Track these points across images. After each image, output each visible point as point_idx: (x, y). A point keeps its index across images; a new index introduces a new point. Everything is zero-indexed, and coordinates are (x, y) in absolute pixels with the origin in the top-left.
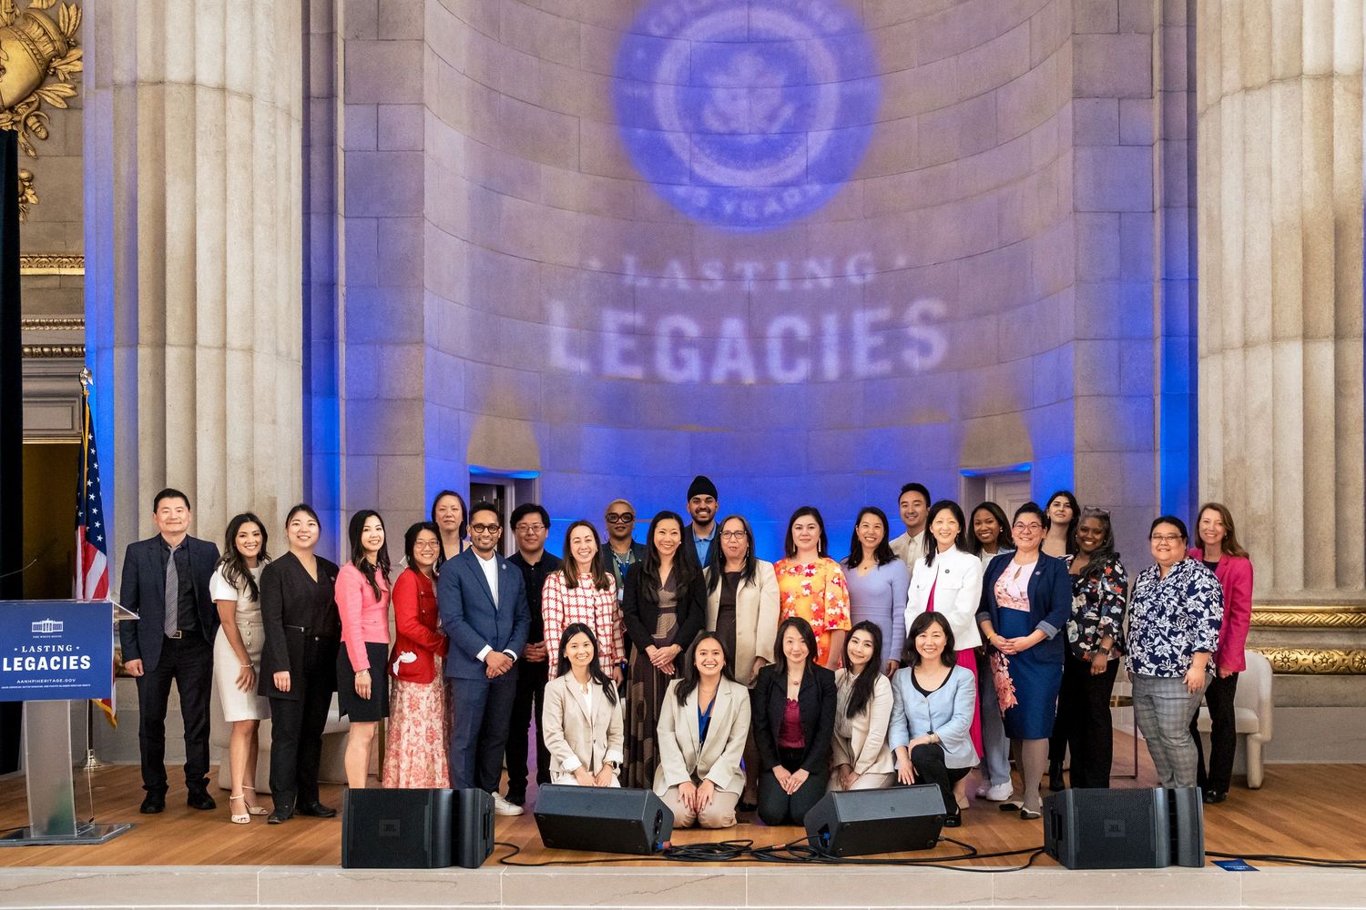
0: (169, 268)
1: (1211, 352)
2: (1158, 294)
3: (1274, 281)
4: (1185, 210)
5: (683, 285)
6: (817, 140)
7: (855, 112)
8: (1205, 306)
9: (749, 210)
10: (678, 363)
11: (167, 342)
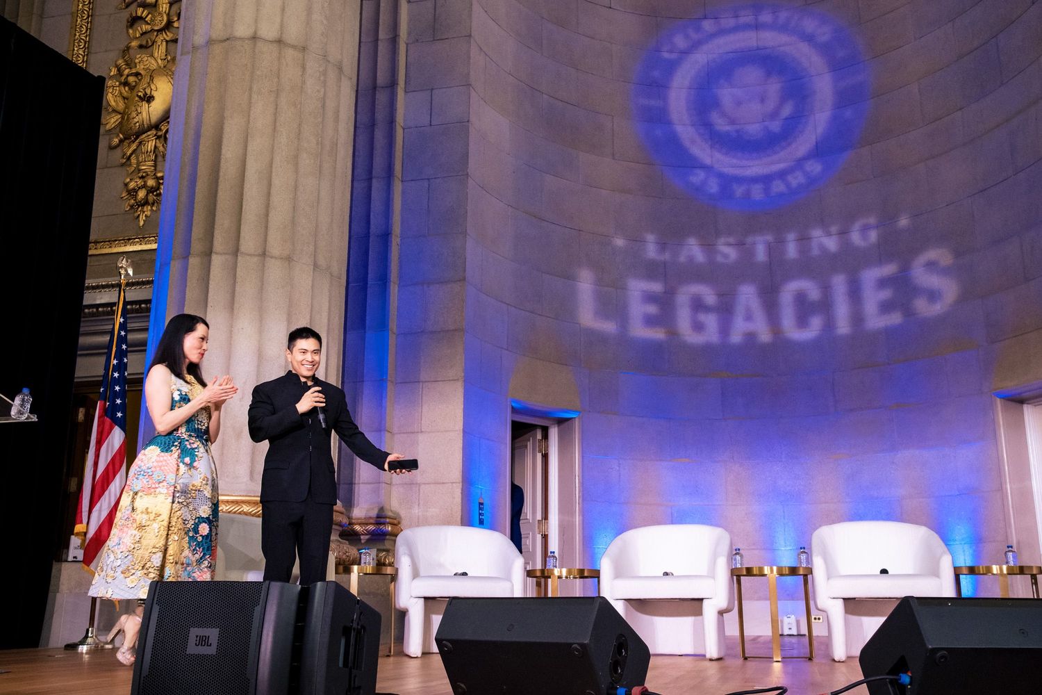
0: (221, 186)
5: (699, 255)
11: (214, 250)
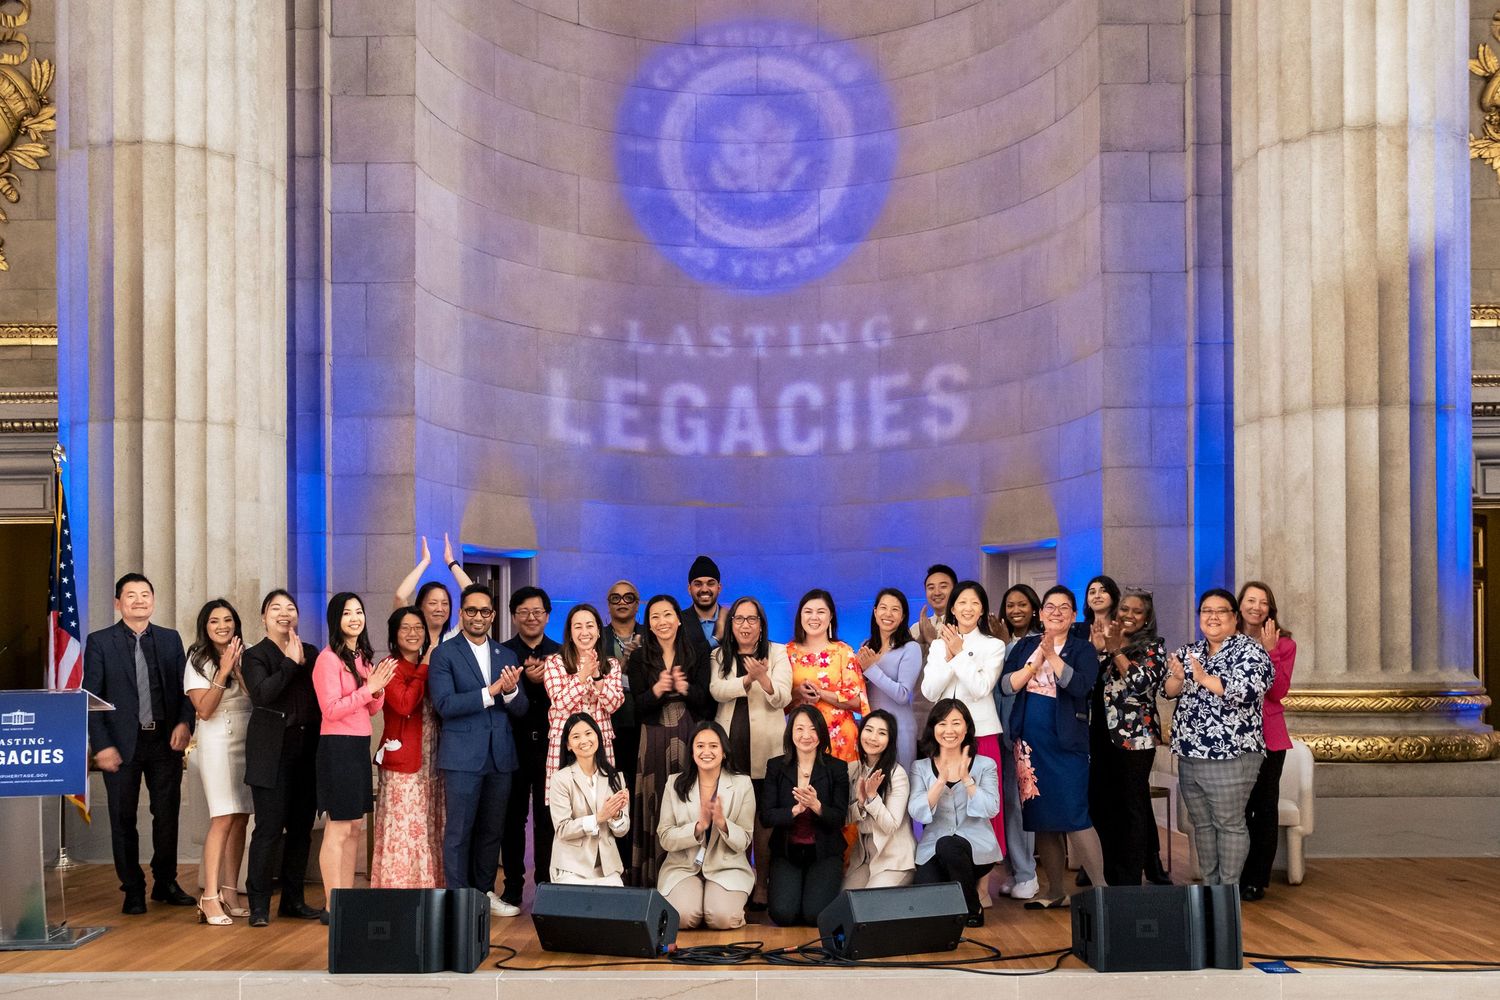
0: (147, 338)
1: (1249, 421)
2: (1192, 360)
3: (1314, 345)
4: (1220, 270)
5: (690, 351)
6: (830, 198)
7: (872, 168)
8: (1242, 372)
9: (760, 272)
10: (684, 433)
11: (145, 416)
